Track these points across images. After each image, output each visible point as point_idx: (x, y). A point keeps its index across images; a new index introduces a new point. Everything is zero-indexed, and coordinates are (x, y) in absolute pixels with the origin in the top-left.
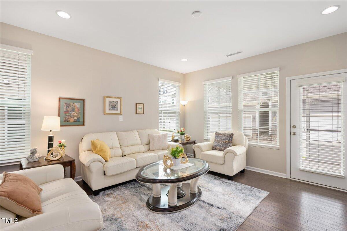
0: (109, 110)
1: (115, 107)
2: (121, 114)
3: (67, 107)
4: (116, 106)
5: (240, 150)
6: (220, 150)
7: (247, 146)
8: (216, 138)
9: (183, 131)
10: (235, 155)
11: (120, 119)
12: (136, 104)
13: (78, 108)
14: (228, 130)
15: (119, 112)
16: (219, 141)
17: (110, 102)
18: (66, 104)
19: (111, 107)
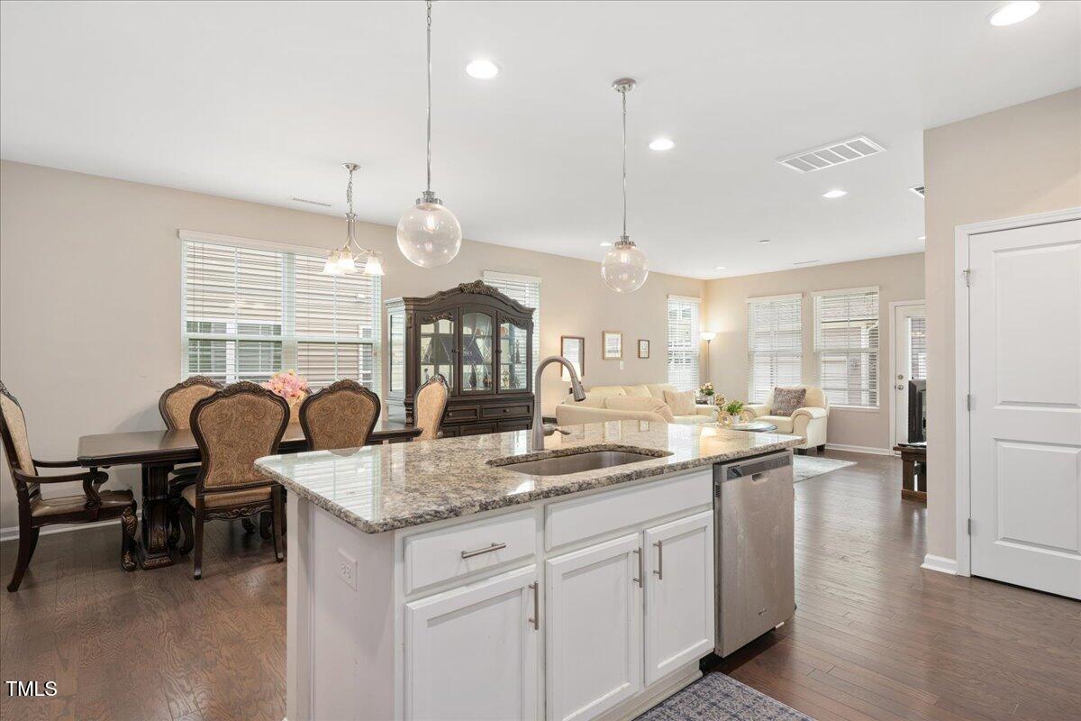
0: (609, 352)
2: (621, 358)
5: (819, 413)
6: (784, 415)
7: (828, 409)
8: (775, 397)
9: (710, 387)
10: (810, 417)
11: (620, 366)
12: (639, 341)
14: (796, 385)
15: (619, 355)
16: (782, 402)
17: (610, 340)
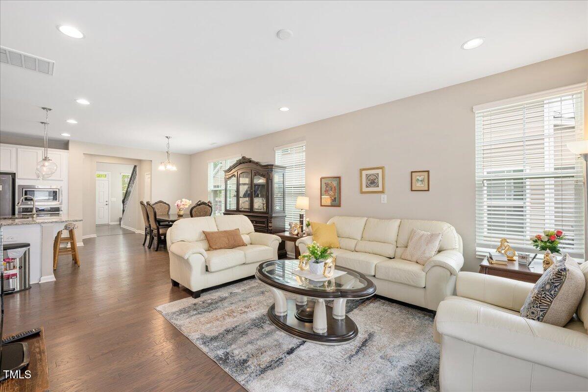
0: (367, 187)
1: (374, 182)
2: (382, 192)
3: (327, 187)
4: (376, 181)
11: (382, 199)
12: (412, 172)
13: (335, 187)
15: (380, 189)
17: (368, 176)
18: (325, 183)
19: (369, 182)
